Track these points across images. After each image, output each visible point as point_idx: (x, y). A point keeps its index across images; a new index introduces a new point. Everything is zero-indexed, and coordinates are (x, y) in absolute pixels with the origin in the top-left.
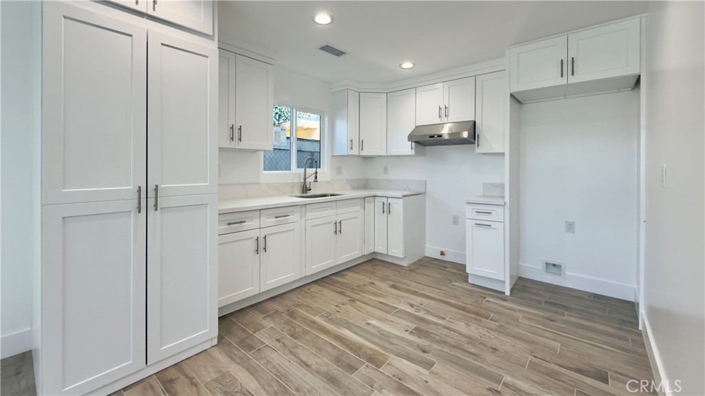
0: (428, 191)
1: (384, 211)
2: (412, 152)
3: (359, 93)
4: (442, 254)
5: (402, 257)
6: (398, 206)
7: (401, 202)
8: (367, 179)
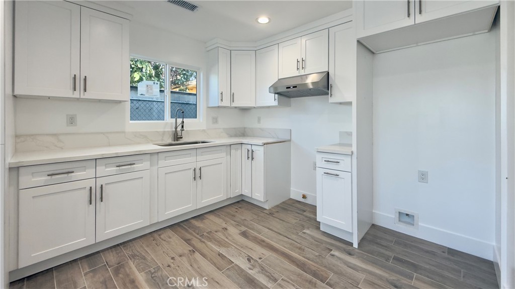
0: (293, 138)
1: (248, 158)
2: (275, 103)
3: (231, 50)
4: (304, 197)
5: (263, 201)
6: (260, 152)
7: (262, 149)
8: (245, 128)
